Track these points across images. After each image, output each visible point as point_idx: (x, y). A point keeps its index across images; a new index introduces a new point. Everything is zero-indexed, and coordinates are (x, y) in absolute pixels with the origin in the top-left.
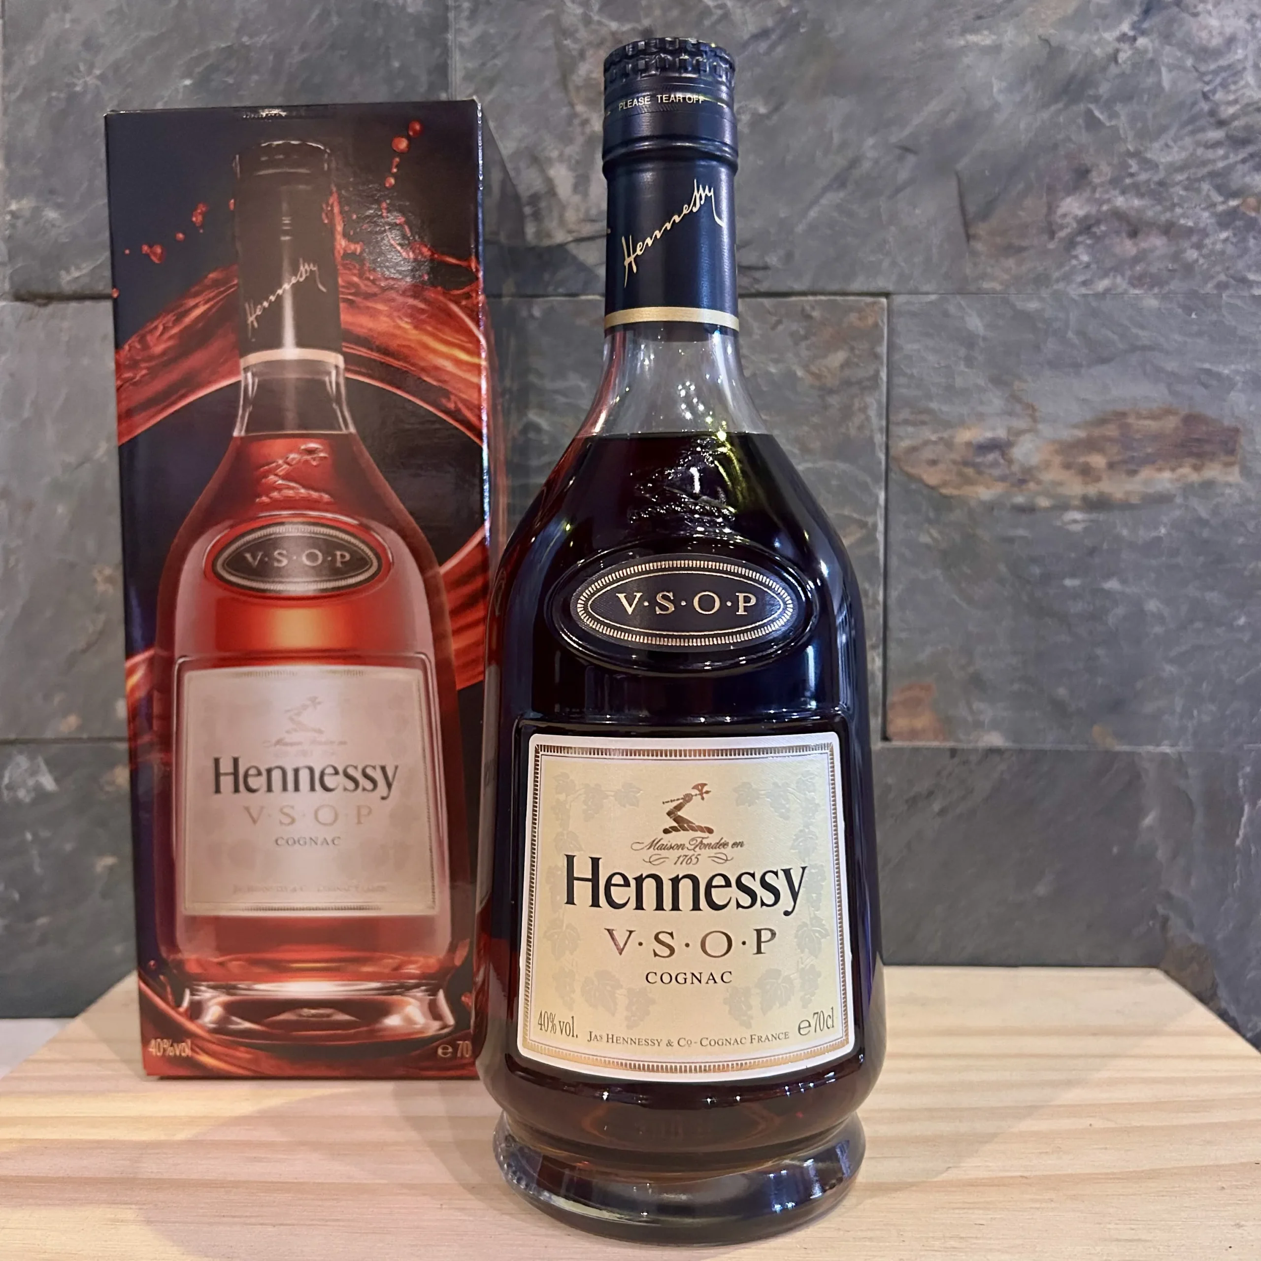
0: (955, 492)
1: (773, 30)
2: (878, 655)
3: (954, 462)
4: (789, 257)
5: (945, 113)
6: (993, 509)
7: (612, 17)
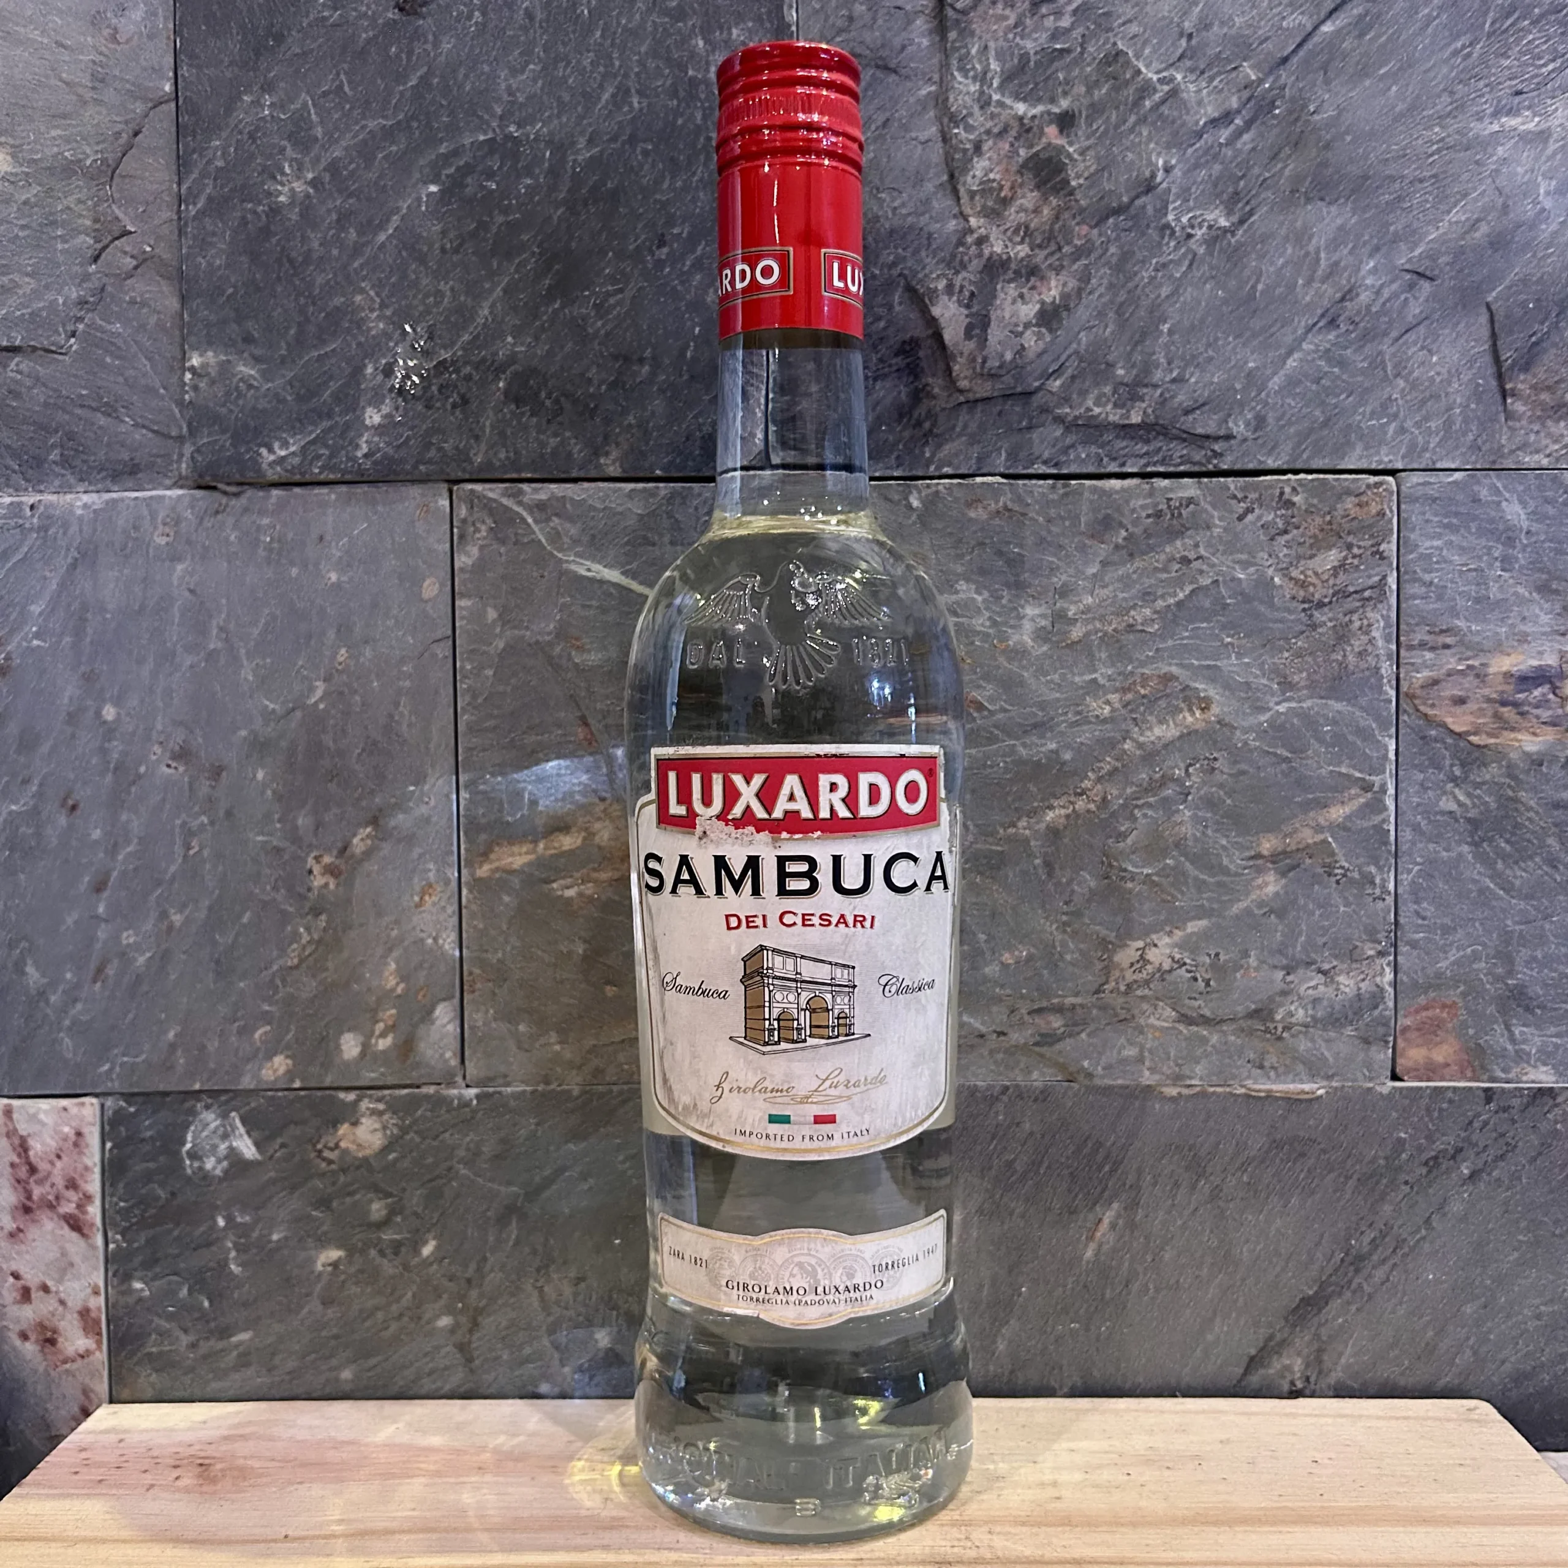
0: (1492, 741)
1: (1238, 112)
2: (1388, 964)
3: (1489, 700)
4: (1260, 422)
5: (1474, 225)
6: (1541, 765)
7: (1017, 97)
